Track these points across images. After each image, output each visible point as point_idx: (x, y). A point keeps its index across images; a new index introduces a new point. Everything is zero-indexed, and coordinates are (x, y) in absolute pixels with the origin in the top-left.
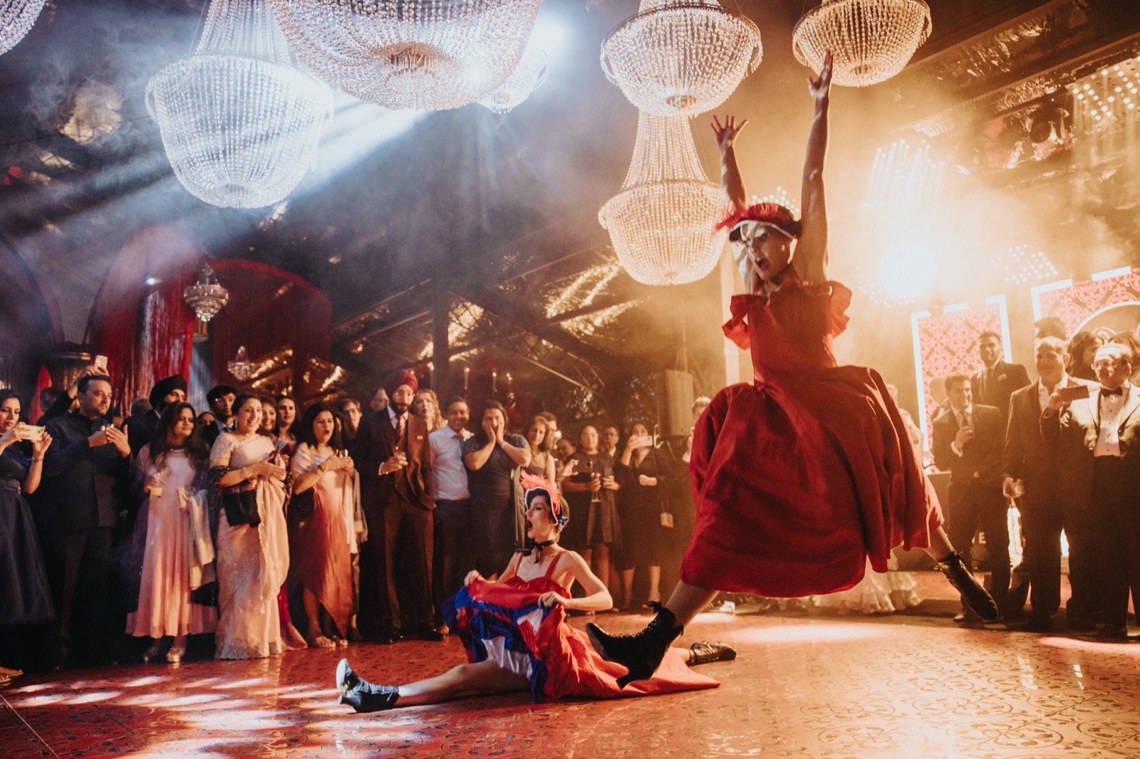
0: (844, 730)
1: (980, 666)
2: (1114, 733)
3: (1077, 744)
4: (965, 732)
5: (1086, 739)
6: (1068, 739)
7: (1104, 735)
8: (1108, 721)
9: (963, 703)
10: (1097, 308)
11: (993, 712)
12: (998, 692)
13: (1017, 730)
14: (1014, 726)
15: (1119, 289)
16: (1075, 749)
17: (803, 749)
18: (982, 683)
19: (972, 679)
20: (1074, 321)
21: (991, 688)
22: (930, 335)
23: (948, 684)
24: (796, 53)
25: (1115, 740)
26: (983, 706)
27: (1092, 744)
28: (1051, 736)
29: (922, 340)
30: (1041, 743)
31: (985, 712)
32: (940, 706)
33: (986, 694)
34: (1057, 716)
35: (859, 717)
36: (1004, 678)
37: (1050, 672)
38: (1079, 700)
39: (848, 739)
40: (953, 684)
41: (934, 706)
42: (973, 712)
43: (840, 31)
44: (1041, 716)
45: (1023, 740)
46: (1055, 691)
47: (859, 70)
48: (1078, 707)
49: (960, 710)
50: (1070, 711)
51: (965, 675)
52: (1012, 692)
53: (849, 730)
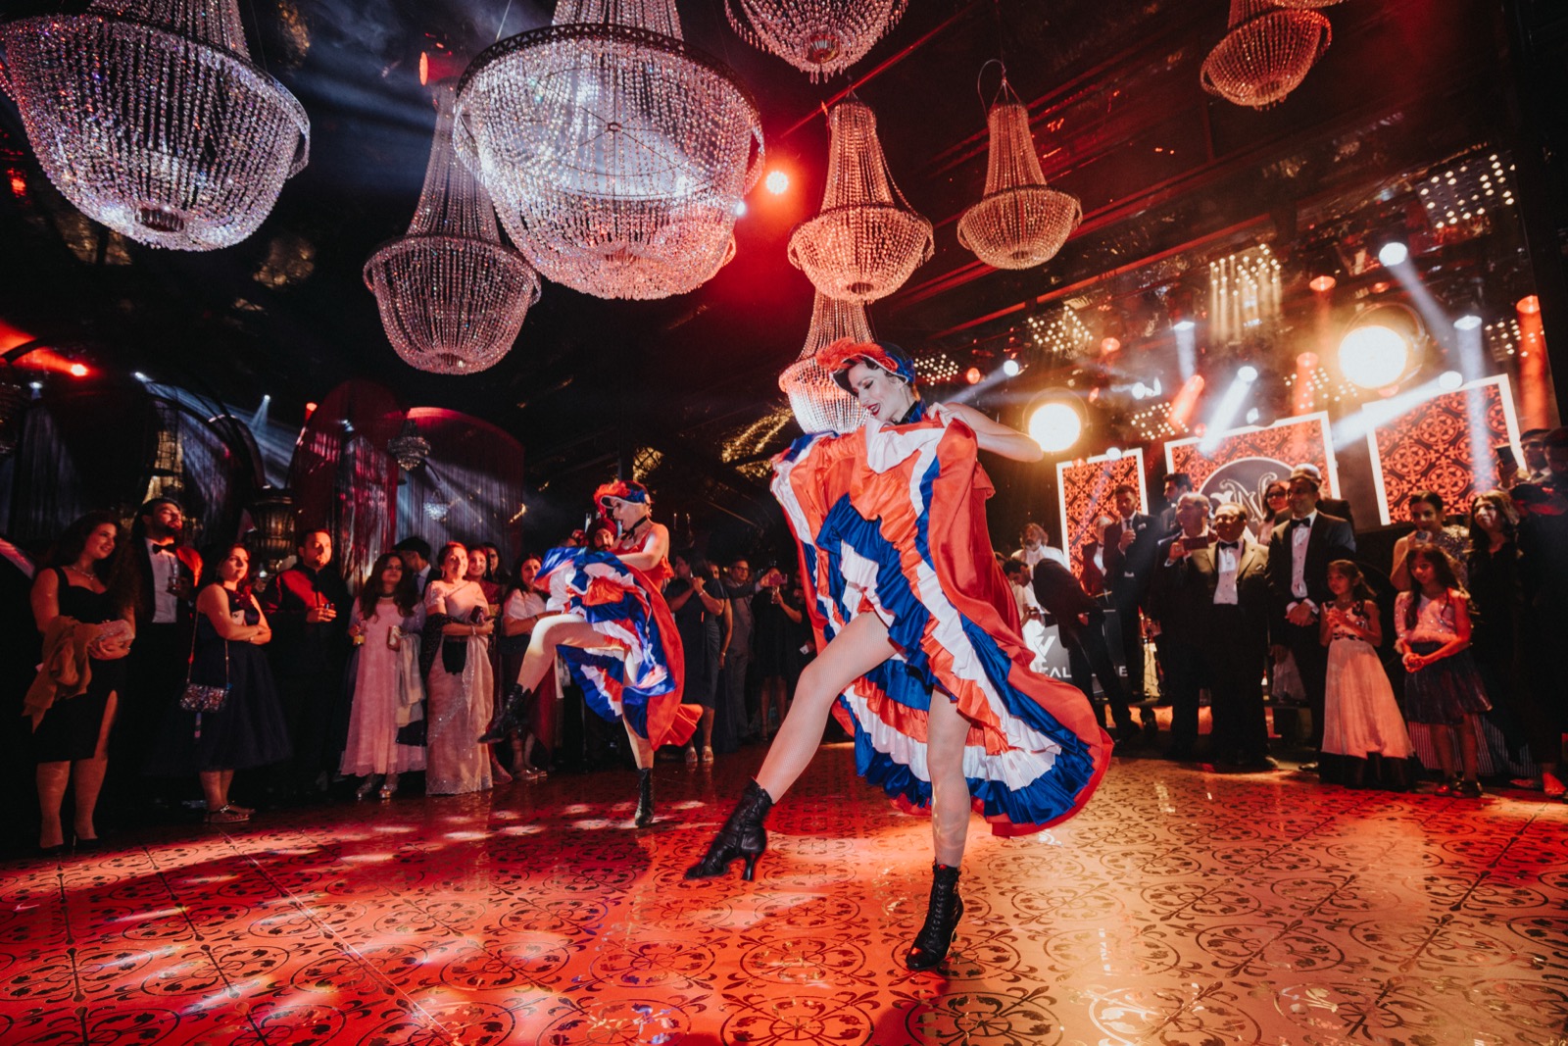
0: (1009, 859)
1: (1125, 795)
2: (1243, 859)
3: (1213, 871)
4: (1117, 861)
5: (1220, 867)
6: (1206, 866)
7: (1235, 862)
8: (1238, 847)
9: (1112, 832)
10: (1224, 463)
11: (1139, 841)
12: (1142, 821)
13: (1161, 858)
14: (1159, 855)
15: (1243, 445)
16: (1211, 876)
17: (977, 878)
18: (1126, 812)
19: (1119, 808)
20: (1203, 474)
21: (1135, 816)
22: (1074, 484)
23: (1098, 813)
24: (961, 240)
25: (1244, 866)
26: (1130, 834)
27: (1226, 871)
28: (1190, 864)
29: (1066, 488)
30: (1182, 870)
31: (1132, 841)
32: (1092, 835)
33: (1132, 823)
34: (1195, 844)
35: (1023, 846)
36: (1147, 806)
37: (1187, 801)
38: (1213, 828)
39: (1013, 867)
40: (1103, 813)
41: (1087, 835)
42: (1122, 841)
43: (999, 223)
44: (1181, 844)
45: (1167, 868)
46: (1192, 819)
47: (1016, 256)
48: (1212, 835)
49: (1110, 839)
50: (1205, 838)
51: (1112, 804)
52: (1154, 821)
53: (1014, 859)
